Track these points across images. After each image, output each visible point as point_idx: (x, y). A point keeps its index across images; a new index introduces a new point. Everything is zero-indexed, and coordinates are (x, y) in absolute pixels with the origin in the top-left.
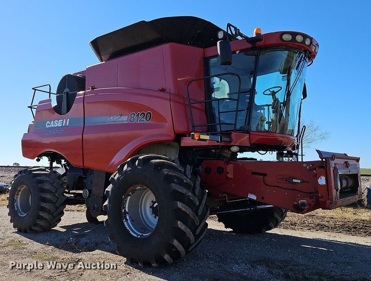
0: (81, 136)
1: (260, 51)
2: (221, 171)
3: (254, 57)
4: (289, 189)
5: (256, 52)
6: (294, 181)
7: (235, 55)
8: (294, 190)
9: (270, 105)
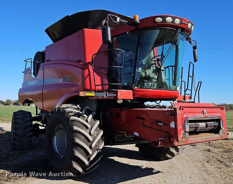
0: (42, 91)
1: (141, 31)
2: (118, 115)
3: (137, 36)
4: (157, 130)
5: (138, 32)
6: (160, 124)
7: (126, 35)
8: (161, 130)
9: (174, 66)
